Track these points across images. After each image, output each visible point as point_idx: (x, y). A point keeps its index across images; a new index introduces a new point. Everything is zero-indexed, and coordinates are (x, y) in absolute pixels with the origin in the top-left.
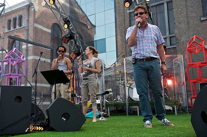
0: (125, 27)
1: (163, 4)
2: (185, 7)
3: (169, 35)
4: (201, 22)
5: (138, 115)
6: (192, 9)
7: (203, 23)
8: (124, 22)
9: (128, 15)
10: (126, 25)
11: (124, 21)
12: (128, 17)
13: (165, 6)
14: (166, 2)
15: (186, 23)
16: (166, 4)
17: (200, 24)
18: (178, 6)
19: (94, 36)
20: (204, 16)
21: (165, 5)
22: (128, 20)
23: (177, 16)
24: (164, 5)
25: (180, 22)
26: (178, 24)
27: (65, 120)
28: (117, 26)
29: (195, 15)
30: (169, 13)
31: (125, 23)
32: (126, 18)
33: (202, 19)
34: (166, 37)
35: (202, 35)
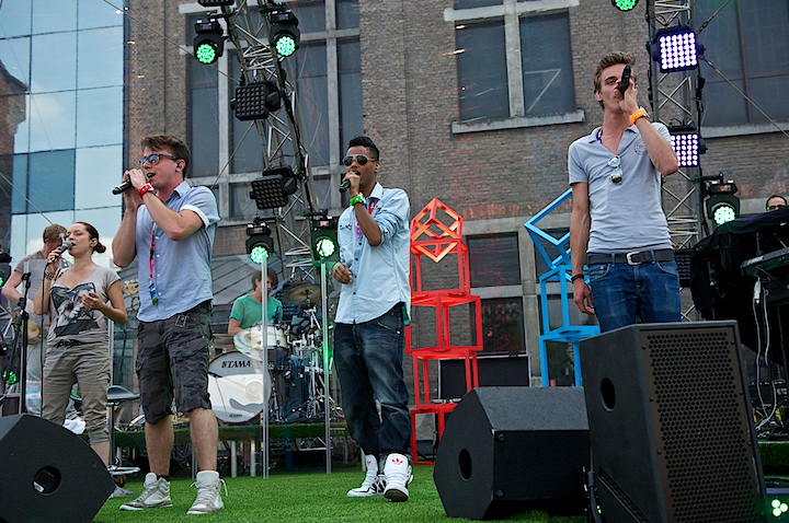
0: (165, 111)
1: (323, 43)
2: (402, 76)
3: (337, 165)
4: (451, 139)
5: (234, 474)
6: (424, 90)
7: (459, 143)
8: (162, 92)
9: (184, 66)
10: (170, 104)
11: (165, 87)
12: (184, 72)
13: (328, 55)
14: (335, 40)
15: (405, 136)
16: (335, 48)
17: (449, 145)
18: (380, 70)
19: (15, 130)
20: (462, 119)
21: (331, 50)
22: (182, 85)
23: (373, 106)
24: (328, 49)
25: (382, 130)
26: (377, 135)
27: (42, 489)
28: (132, 105)
29: (433, 110)
30: (342, 84)
31: (169, 96)
32: (173, 75)
33: (457, 129)
34: (327, 173)
35: (452, 185)
